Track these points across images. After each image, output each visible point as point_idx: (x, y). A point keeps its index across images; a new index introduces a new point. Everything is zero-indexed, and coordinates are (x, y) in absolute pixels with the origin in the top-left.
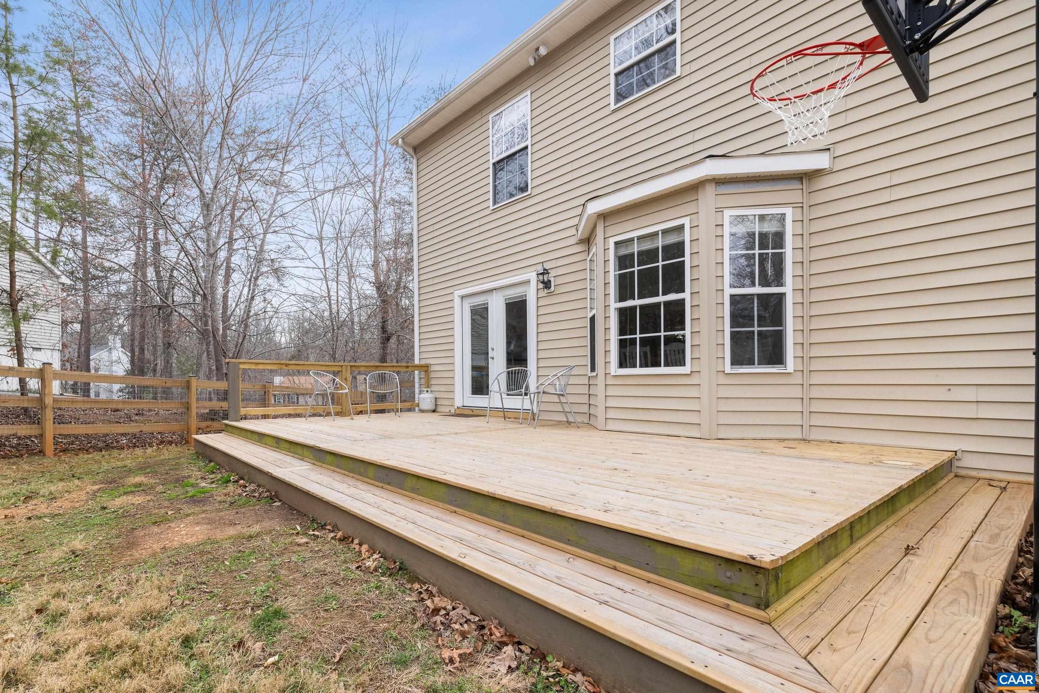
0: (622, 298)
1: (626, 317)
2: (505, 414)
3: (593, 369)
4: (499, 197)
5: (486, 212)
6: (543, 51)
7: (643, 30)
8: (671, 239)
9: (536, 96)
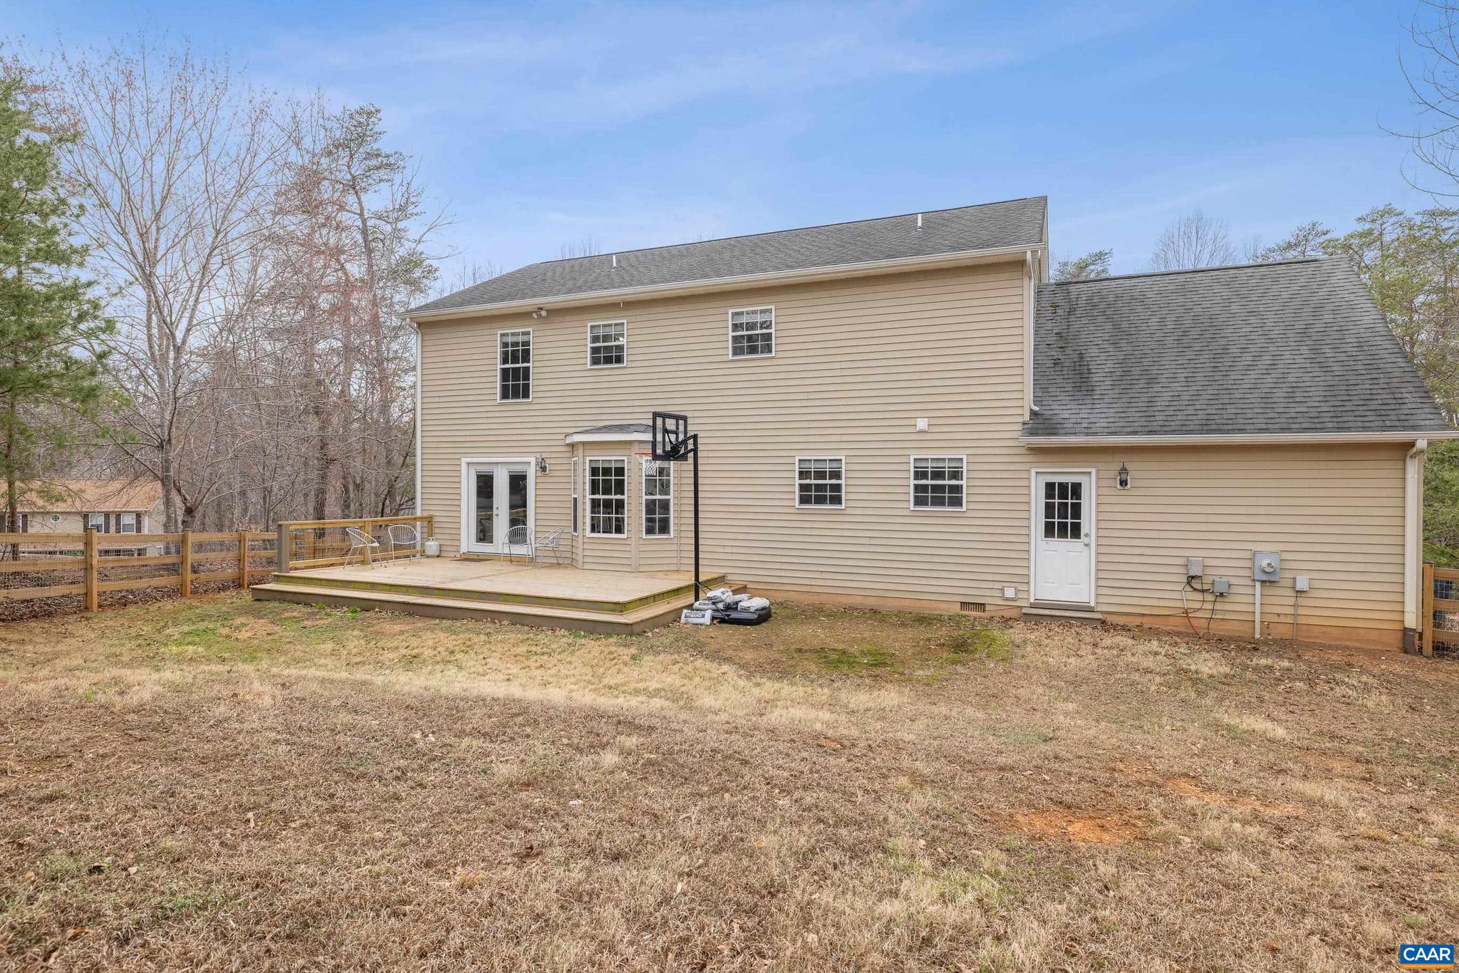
0: (593, 493)
1: (595, 504)
2: (511, 559)
3: (575, 530)
4: (505, 395)
5: (494, 403)
6: (544, 313)
7: (607, 329)
8: (618, 465)
9: (537, 334)
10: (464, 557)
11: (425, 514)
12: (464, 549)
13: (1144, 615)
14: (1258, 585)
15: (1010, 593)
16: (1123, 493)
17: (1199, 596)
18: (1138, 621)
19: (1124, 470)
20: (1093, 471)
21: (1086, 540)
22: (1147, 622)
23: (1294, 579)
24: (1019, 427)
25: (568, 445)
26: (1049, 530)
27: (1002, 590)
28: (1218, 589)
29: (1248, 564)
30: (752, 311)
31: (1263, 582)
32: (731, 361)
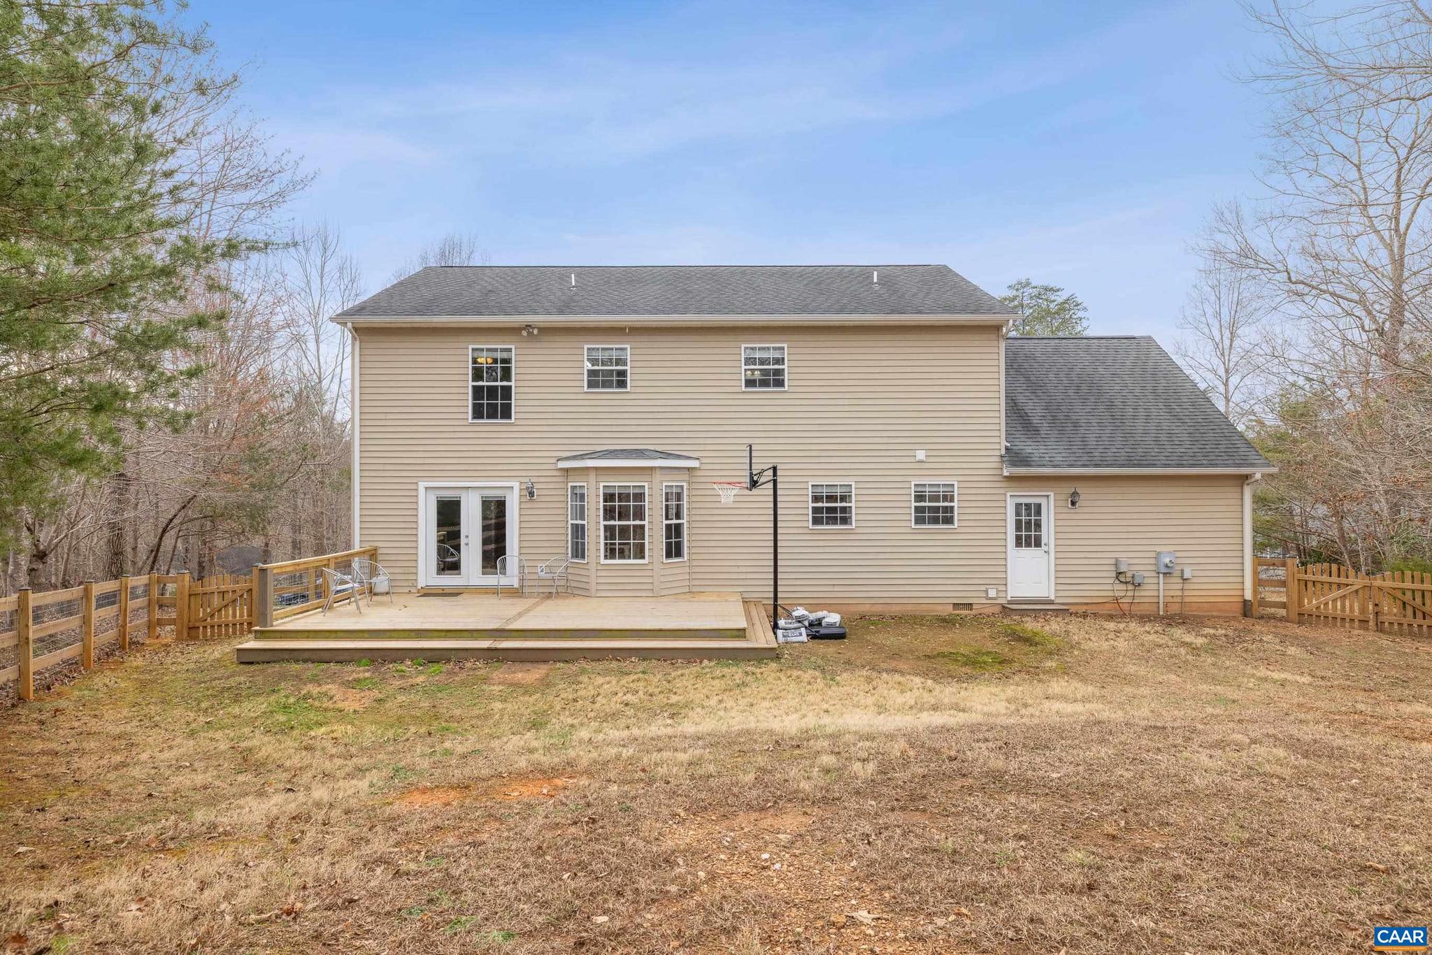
0: (607, 519)
1: (609, 530)
4: (478, 414)
5: (465, 423)
6: (536, 332)
7: (607, 353)
8: (637, 491)
9: (519, 352)
10: (423, 592)
11: (367, 546)
12: (421, 583)
13: (1087, 604)
14: (1161, 576)
15: (992, 593)
16: (1073, 511)
17: (1123, 587)
18: (1084, 608)
19: (1075, 494)
20: (1052, 494)
21: (1045, 548)
22: (1090, 609)
23: (1182, 570)
24: (998, 459)
25: (561, 469)
26: (1019, 542)
27: (986, 591)
28: (1137, 581)
29: (1153, 561)
30: (767, 348)
31: (1164, 574)
32: (744, 392)
